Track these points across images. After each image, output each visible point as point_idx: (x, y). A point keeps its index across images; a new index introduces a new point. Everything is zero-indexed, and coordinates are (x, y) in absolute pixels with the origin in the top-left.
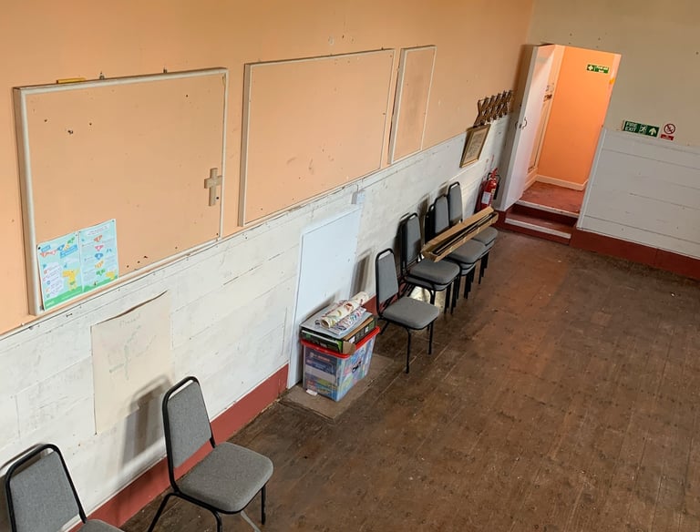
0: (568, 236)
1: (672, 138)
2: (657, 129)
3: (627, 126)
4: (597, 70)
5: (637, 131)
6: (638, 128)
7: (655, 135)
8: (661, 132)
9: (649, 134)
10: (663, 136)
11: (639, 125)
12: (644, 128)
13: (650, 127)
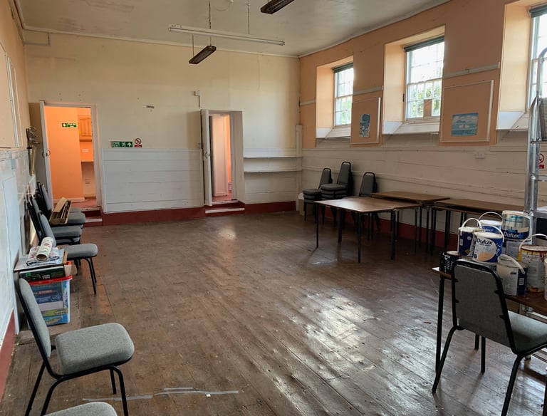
0: (100, 220)
1: (141, 146)
2: (131, 143)
3: (114, 144)
4: (69, 126)
5: (120, 146)
6: (121, 144)
7: (131, 146)
8: (134, 144)
9: (128, 146)
10: (135, 146)
11: (120, 143)
12: (124, 144)
13: (127, 143)
